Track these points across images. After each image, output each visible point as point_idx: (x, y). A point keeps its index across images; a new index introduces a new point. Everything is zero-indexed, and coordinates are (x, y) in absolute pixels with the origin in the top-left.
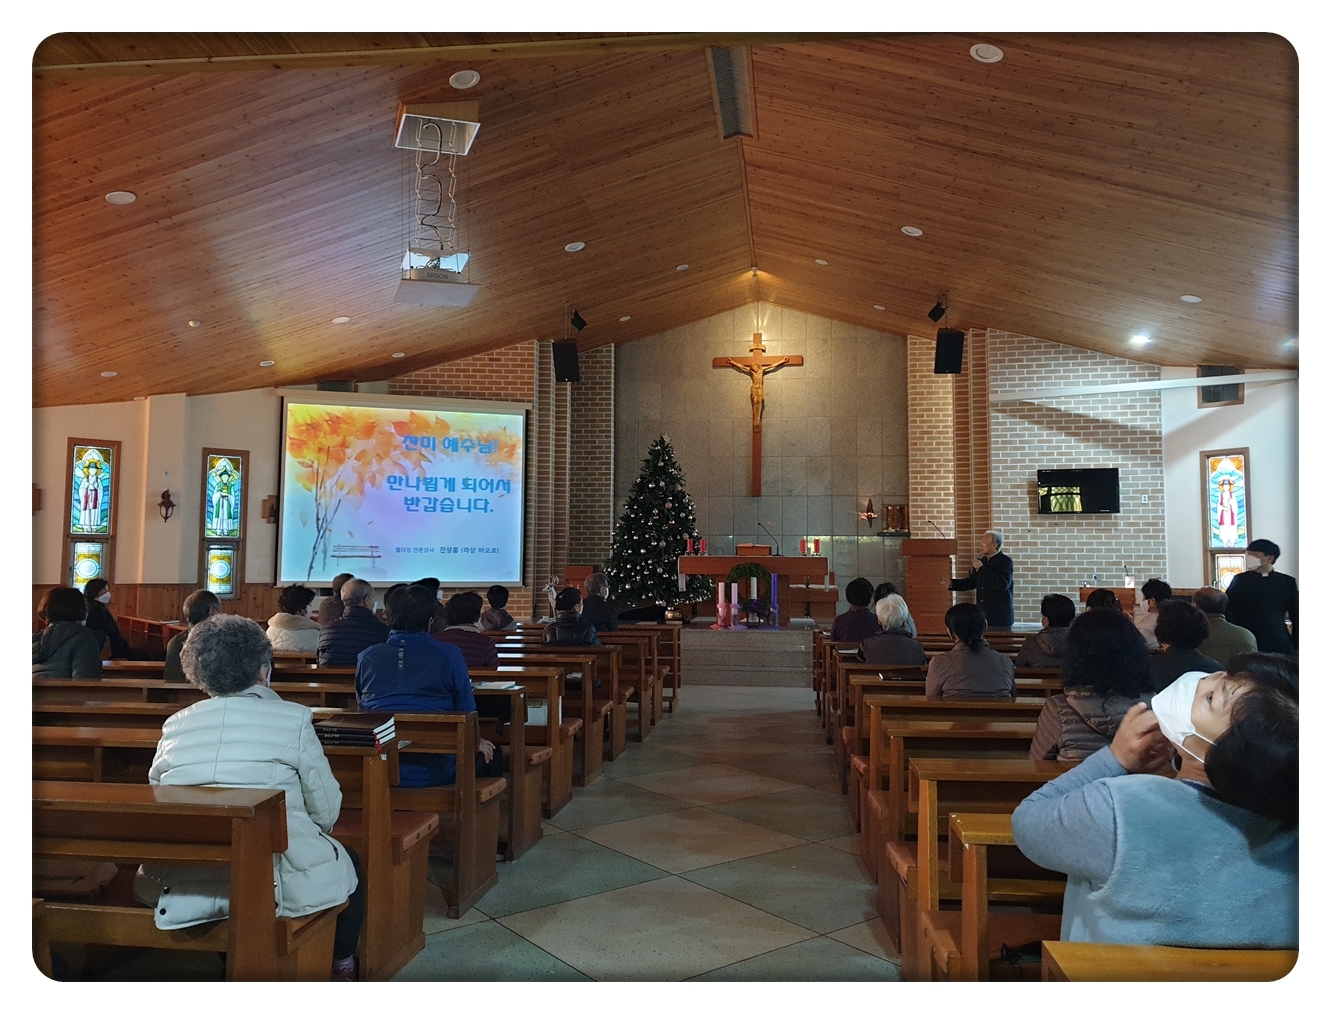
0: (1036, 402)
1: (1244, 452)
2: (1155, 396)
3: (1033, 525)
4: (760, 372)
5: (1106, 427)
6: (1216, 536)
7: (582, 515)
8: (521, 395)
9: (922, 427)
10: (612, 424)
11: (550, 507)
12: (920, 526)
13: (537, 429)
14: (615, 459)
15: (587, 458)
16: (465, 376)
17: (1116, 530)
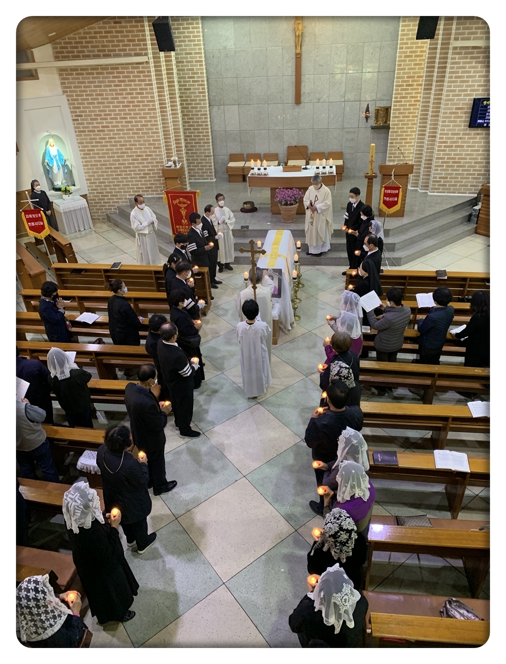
3: (464, 134)
7: (191, 121)
8: (141, 49)
9: (406, 52)
10: (203, 55)
11: (170, 125)
12: (396, 123)
13: (154, 73)
14: (207, 81)
15: (190, 81)
16: (101, 37)
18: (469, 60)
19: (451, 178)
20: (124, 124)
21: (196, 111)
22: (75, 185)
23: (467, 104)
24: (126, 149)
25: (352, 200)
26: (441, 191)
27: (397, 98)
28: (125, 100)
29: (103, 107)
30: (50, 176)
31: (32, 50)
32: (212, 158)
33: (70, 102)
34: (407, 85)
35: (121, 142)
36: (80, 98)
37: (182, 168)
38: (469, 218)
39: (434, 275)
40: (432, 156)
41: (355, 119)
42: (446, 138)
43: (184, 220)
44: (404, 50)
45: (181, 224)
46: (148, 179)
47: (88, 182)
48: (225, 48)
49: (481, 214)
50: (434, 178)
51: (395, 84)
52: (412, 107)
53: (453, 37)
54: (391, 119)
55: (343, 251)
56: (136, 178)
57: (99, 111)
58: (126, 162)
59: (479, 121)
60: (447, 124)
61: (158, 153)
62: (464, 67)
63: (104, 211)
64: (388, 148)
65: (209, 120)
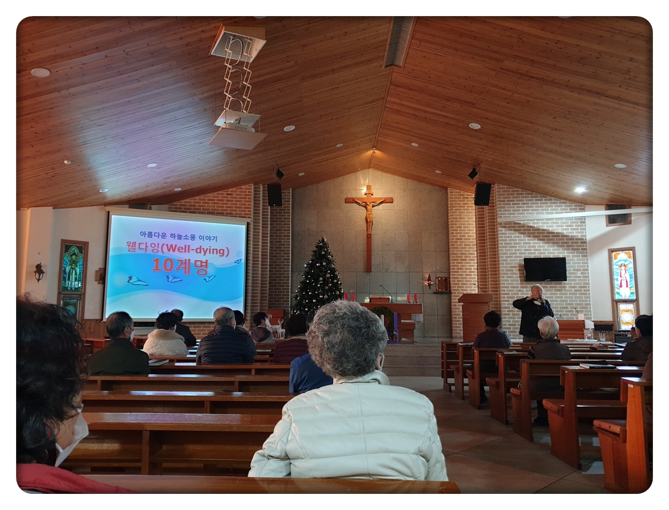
0: (522, 222)
1: (632, 249)
2: (583, 220)
3: (522, 287)
4: (371, 205)
5: (558, 236)
6: (618, 293)
10: (291, 232)
12: (457, 289)
16: (212, 203)
17: (565, 290)
23: (518, 263)
27: (454, 269)
34: (461, 260)
42: (508, 291)
48: (309, 229)
51: (451, 258)
52: (468, 277)
54: (452, 286)
62: (511, 237)
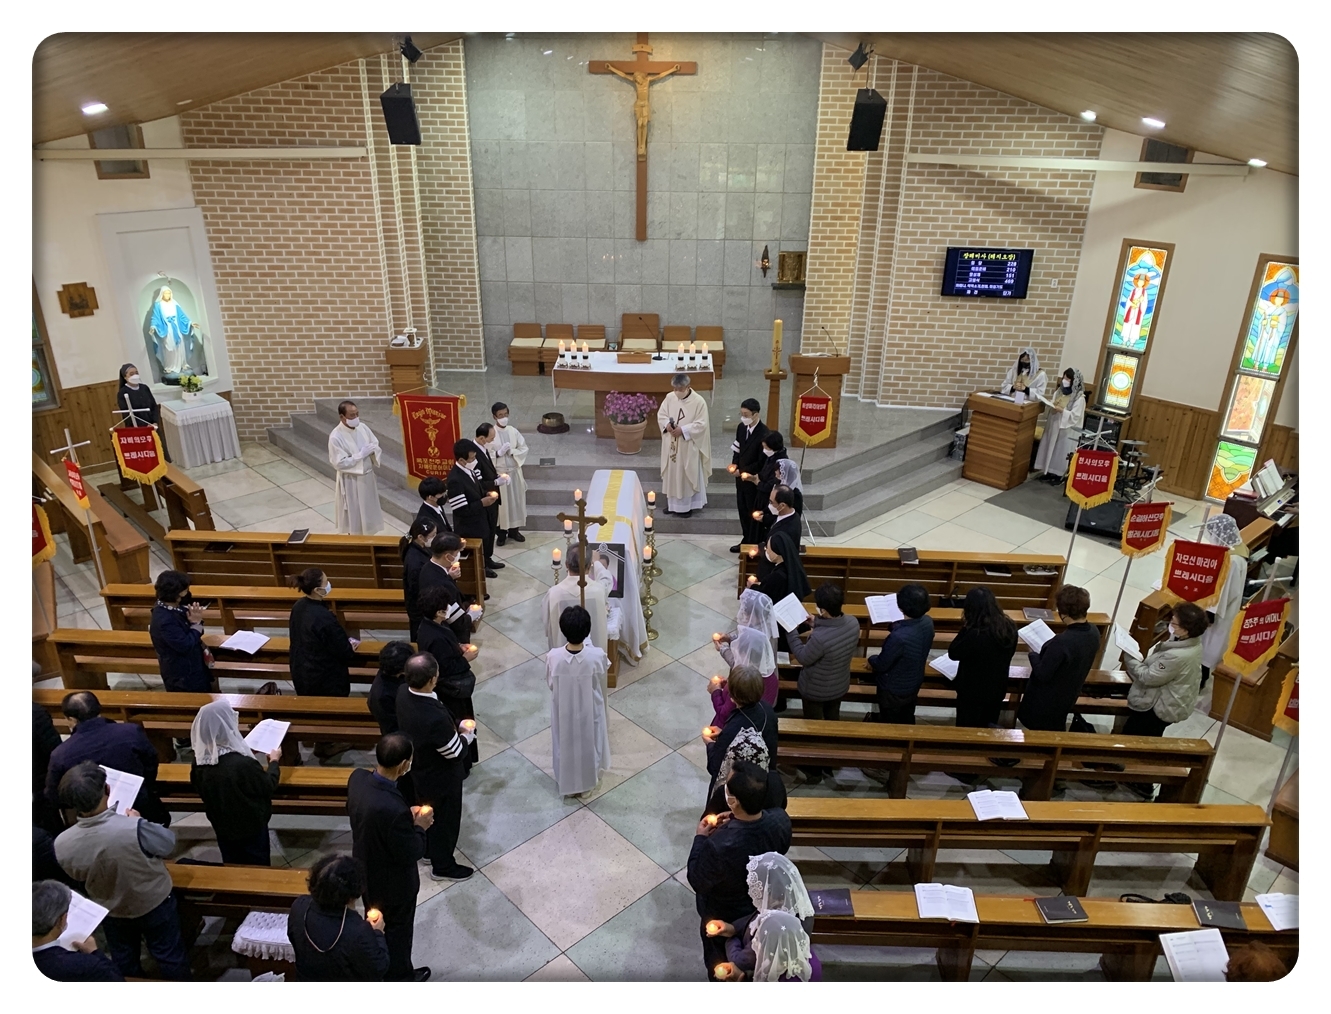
1: (1170, 248)
3: (934, 306)
4: (645, 84)
7: (442, 261)
8: (351, 135)
9: (830, 164)
10: (468, 148)
11: (403, 269)
12: (816, 279)
13: (376, 177)
14: (474, 192)
15: (441, 192)
16: (276, 110)
17: (1018, 315)
18: (935, 185)
19: (914, 379)
20: (314, 264)
21: (452, 245)
22: (207, 374)
23: (936, 256)
24: (315, 309)
25: (746, 421)
26: (898, 400)
27: (816, 238)
28: (319, 222)
29: (274, 232)
30: (159, 356)
31: (140, 125)
32: (481, 329)
33: (209, 220)
34: (833, 218)
35: (306, 295)
36: (228, 214)
37: (424, 347)
38: (949, 451)
39: (896, 556)
40: (881, 340)
41: (744, 270)
42: (904, 312)
43: (433, 449)
44: (826, 160)
45: (426, 455)
46: (355, 365)
47: (235, 368)
48: (508, 138)
49: (971, 443)
50: (886, 378)
51: (812, 214)
52: (843, 255)
53: (907, 146)
54: (807, 273)
55: (729, 507)
56: (333, 363)
57: (266, 239)
58: (314, 334)
59: (957, 285)
60: (903, 287)
61: (377, 319)
62: (929, 197)
63: (264, 423)
64: (803, 323)
65: (476, 261)
